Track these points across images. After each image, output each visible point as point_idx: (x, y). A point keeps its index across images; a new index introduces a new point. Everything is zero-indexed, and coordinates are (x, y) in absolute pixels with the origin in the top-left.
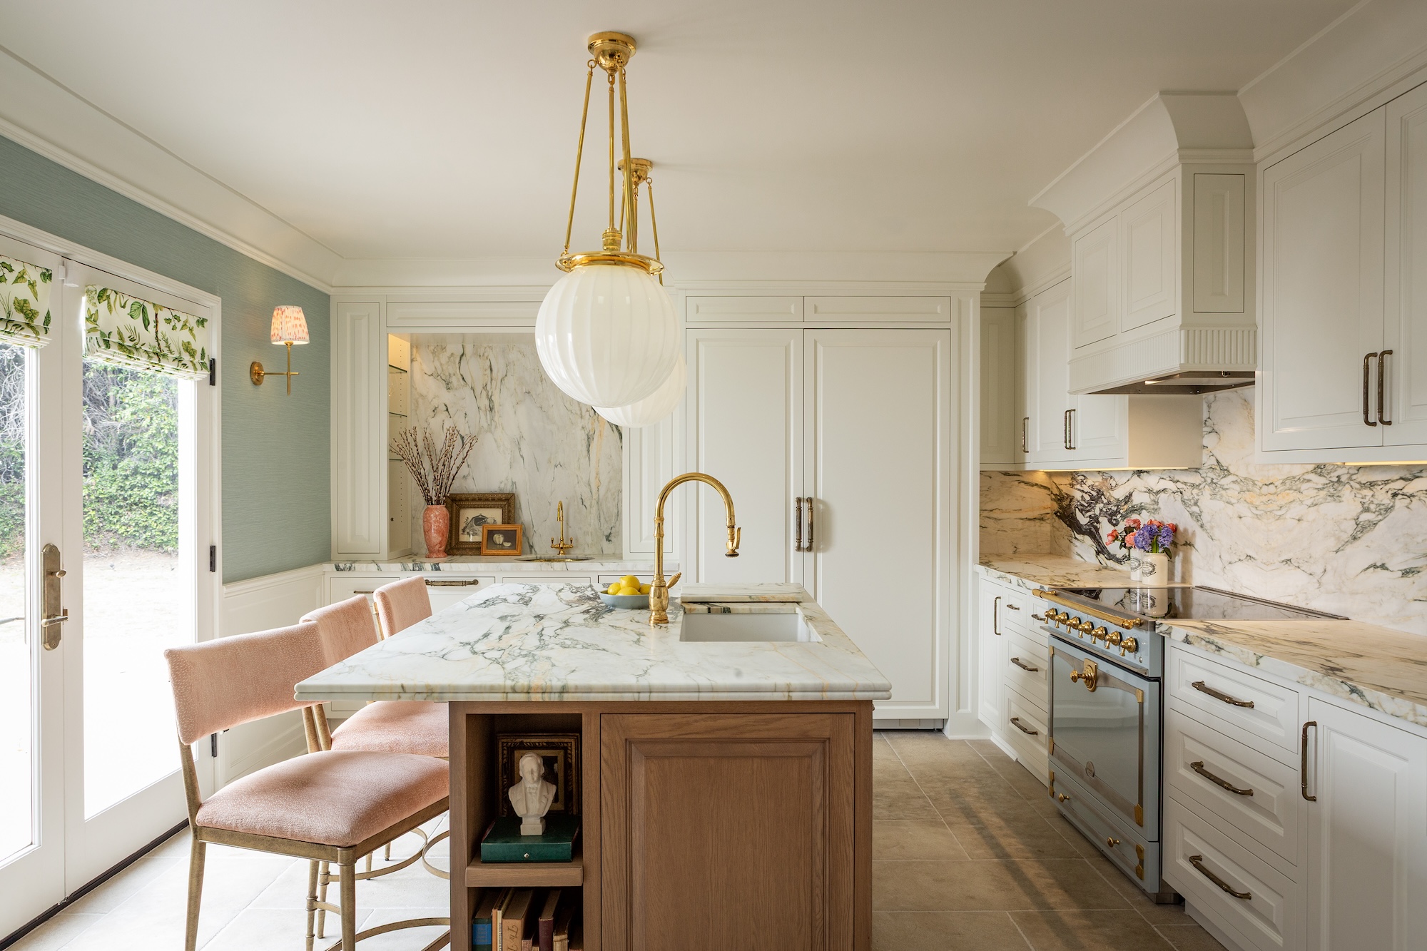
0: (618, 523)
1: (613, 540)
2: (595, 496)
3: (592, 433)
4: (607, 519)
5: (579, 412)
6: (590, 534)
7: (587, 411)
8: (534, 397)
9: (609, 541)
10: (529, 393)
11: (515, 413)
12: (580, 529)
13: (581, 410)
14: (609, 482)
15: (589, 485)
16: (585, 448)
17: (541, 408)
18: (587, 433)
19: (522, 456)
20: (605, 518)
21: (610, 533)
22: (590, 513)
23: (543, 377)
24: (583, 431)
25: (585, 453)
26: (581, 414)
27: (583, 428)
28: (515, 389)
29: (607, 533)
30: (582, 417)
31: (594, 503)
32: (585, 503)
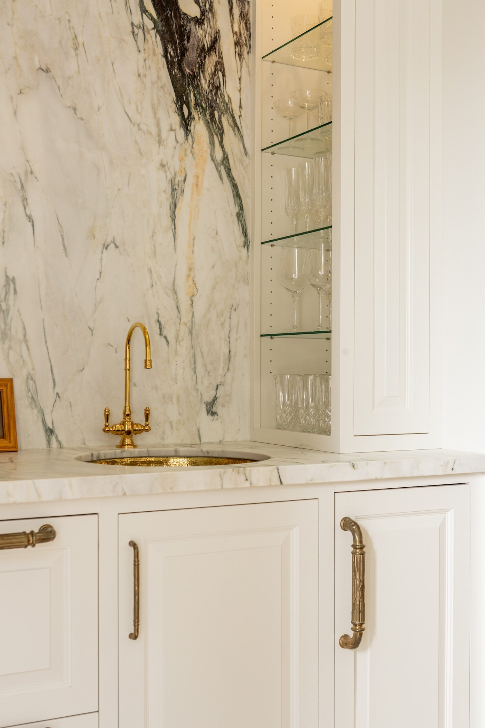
0: (229, 375)
1: (219, 413)
2: (186, 318)
3: (180, 178)
4: (210, 367)
5: (154, 131)
6: (174, 400)
7: (172, 130)
8: (60, 81)
9: (213, 414)
10: (47, 71)
11: (15, 113)
12: (156, 388)
13: (158, 125)
14: (214, 288)
15: (175, 292)
16: (166, 211)
17: (75, 109)
18: (169, 177)
19: (30, 219)
20: (205, 365)
21: (215, 398)
22: (176, 353)
23: (80, 40)
24: (162, 173)
25: (166, 221)
26: (159, 135)
27: (163, 166)
28: (15, 58)
29: (208, 398)
30: (160, 142)
31: (184, 331)
32: (165, 332)
